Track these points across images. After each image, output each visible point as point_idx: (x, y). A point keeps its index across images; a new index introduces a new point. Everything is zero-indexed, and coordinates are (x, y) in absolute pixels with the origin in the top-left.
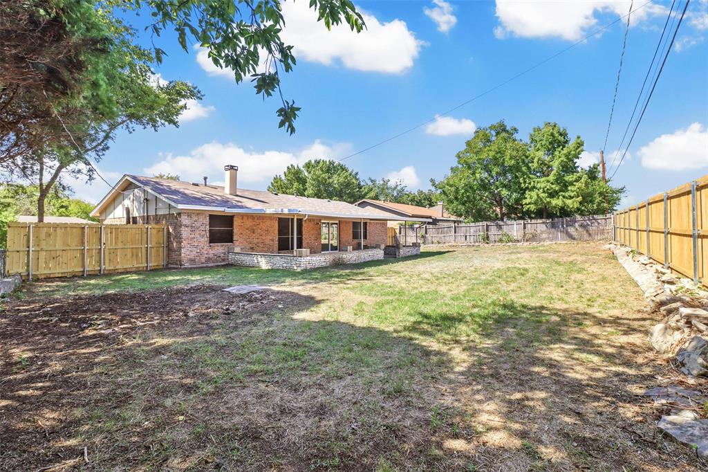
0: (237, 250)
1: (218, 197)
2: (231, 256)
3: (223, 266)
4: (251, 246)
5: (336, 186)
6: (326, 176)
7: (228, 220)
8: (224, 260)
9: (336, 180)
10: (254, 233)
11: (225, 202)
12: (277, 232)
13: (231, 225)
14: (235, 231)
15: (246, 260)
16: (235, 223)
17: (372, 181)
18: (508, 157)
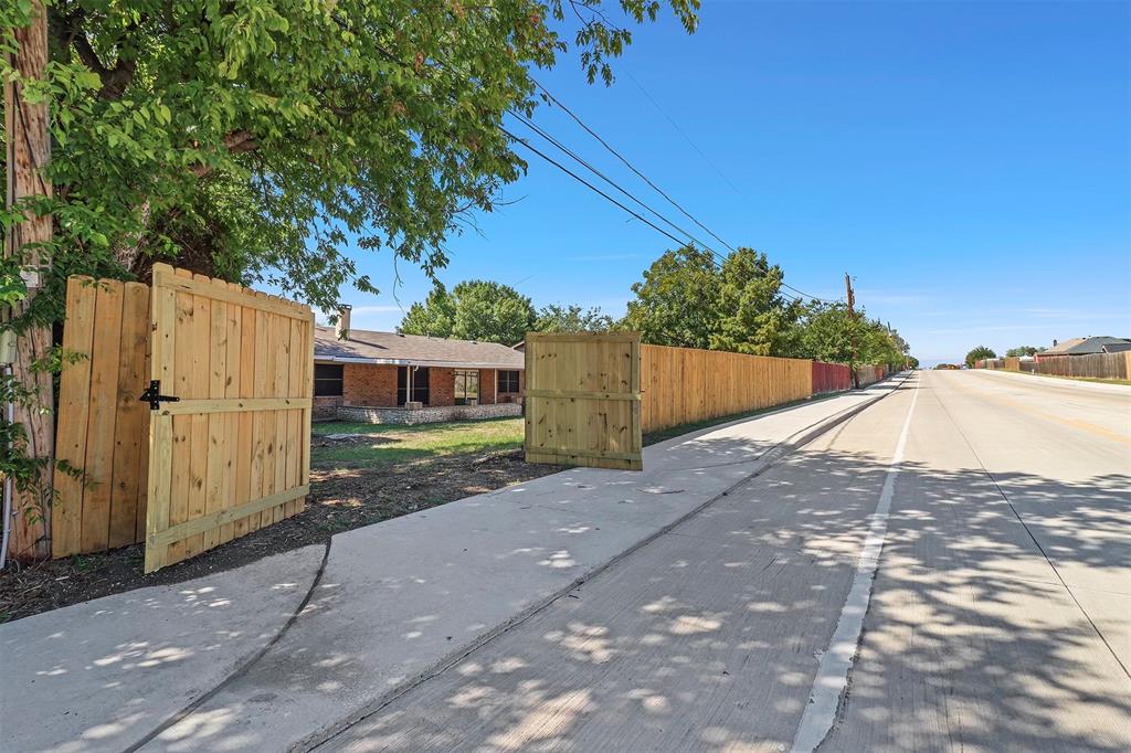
0: (347, 403)
1: (327, 344)
2: (340, 410)
3: (331, 421)
4: (363, 399)
5: (497, 319)
6: (483, 304)
7: (338, 369)
8: (331, 415)
9: (498, 311)
10: (368, 384)
11: (335, 350)
12: (396, 383)
13: (341, 376)
14: (345, 382)
15: (357, 414)
16: (345, 374)
17: (554, 310)
18: (689, 291)
